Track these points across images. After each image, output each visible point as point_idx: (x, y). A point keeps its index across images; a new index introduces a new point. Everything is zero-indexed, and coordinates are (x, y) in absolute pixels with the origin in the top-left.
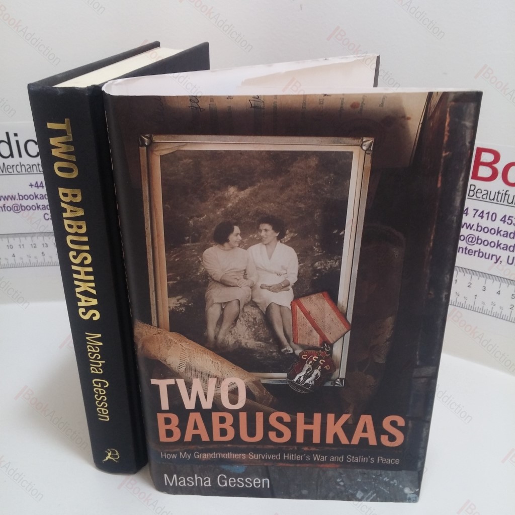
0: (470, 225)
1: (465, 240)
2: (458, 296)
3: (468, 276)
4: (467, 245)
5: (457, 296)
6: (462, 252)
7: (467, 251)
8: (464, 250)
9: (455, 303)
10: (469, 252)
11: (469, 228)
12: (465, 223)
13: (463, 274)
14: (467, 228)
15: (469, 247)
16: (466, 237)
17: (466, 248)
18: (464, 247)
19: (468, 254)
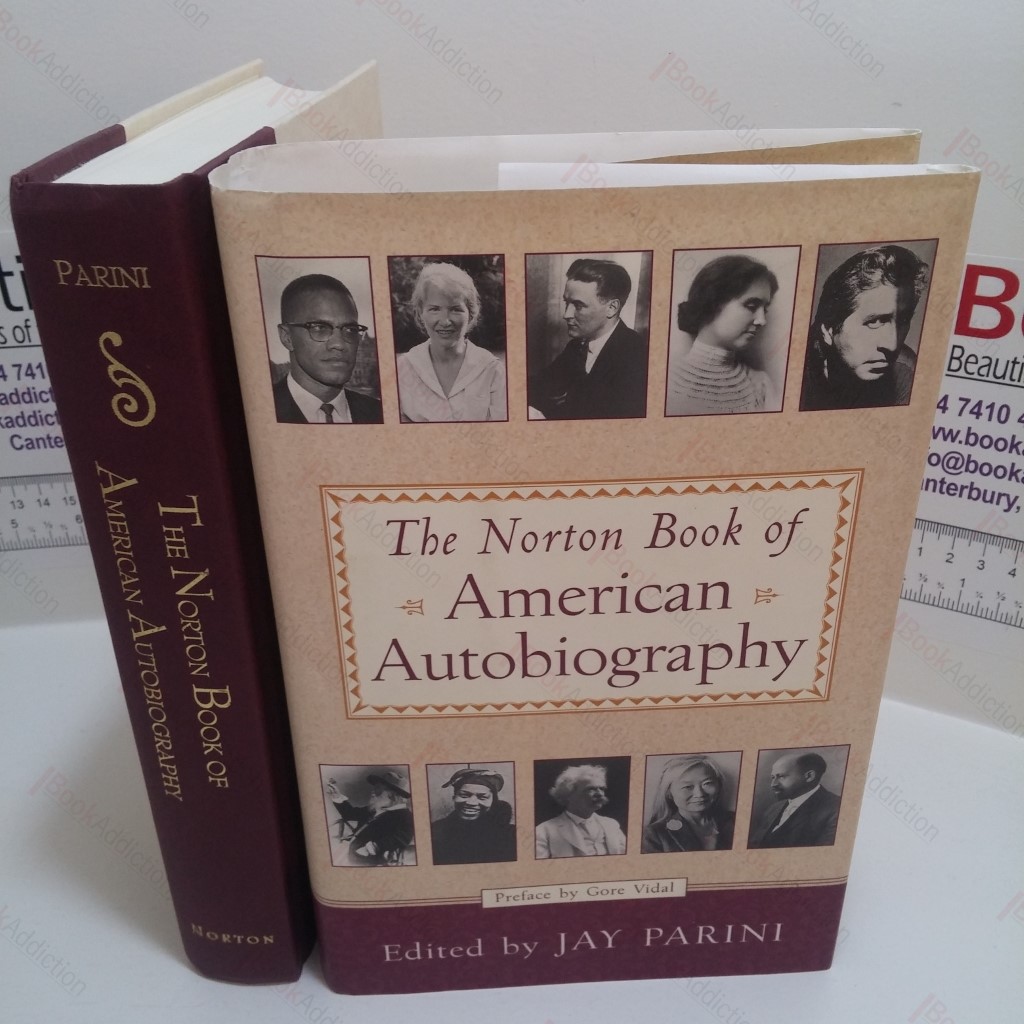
0: (951, 431)
1: (940, 465)
2: (926, 580)
3: (947, 540)
4: (945, 475)
5: (922, 582)
6: (934, 490)
7: (945, 486)
8: (939, 485)
9: (918, 595)
10: (948, 489)
11: (949, 439)
12: (940, 429)
13: (935, 535)
14: (945, 439)
15: (949, 479)
16: (942, 457)
17: (943, 482)
18: (938, 479)
19: (946, 494)
